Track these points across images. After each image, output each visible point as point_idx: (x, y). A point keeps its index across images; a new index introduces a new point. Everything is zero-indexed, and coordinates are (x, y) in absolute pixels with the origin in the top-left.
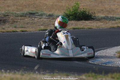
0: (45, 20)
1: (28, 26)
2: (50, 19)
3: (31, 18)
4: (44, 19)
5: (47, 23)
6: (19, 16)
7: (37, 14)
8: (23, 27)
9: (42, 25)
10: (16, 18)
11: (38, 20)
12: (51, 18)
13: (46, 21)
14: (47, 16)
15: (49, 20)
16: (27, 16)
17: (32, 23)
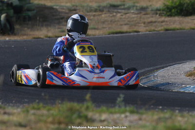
0: (134, 16)
1: (104, 26)
2: (141, 14)
3: (111, 14)
4: (132, 15)
5: (135, 21)
6: (92, 10)
7: (122, 7)
8: (95, 29)
9: (125, 25)
10: (88, 14)
11: (121, 17)
12: (144, 13)
13: (134, 18)
14: (137, 9)
15: (139, 15)
16: (105, 10)
17: (111, 21)
